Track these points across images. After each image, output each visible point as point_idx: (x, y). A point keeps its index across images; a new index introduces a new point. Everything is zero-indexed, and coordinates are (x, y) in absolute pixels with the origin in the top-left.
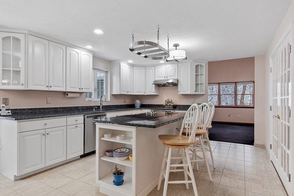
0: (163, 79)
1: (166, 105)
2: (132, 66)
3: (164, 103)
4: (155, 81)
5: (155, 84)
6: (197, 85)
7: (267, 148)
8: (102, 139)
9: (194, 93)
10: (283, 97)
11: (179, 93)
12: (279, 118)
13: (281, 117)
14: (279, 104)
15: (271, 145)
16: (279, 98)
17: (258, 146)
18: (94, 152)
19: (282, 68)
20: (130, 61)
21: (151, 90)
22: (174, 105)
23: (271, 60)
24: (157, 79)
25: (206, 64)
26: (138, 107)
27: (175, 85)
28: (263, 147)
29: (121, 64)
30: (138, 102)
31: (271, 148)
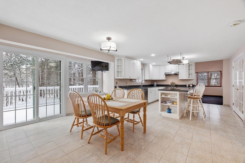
0: (170, 72)
1: (171, 85)
2: (153, 66)
3: (170, 84)
4: (165, 73)
5: (165, 75)
6: (189, 74)
7: (231, 106)
8: (162, 97)
9: (188, 79)
10: (240, 81)
11: (179, 79)
12: (238, 90)
13: (239, 89)
14: (238, 84)
15: (233, 103)
16: (238, 81)
17: (225, 105)
18: (158, 100)
19: (239, 68)
20: (154, 64)
21: (163, 77)
22: (176, 85)
23: (233, 63)
24: (166, 72)
25: (194, 64)
26: (156, 86)
27: (176, 74)
28: (229, 106)
29: (150, 65)
30: (155, 83)
31: (233, 105)
